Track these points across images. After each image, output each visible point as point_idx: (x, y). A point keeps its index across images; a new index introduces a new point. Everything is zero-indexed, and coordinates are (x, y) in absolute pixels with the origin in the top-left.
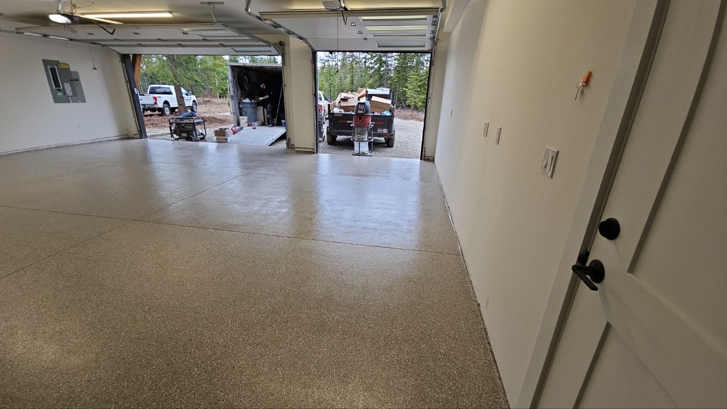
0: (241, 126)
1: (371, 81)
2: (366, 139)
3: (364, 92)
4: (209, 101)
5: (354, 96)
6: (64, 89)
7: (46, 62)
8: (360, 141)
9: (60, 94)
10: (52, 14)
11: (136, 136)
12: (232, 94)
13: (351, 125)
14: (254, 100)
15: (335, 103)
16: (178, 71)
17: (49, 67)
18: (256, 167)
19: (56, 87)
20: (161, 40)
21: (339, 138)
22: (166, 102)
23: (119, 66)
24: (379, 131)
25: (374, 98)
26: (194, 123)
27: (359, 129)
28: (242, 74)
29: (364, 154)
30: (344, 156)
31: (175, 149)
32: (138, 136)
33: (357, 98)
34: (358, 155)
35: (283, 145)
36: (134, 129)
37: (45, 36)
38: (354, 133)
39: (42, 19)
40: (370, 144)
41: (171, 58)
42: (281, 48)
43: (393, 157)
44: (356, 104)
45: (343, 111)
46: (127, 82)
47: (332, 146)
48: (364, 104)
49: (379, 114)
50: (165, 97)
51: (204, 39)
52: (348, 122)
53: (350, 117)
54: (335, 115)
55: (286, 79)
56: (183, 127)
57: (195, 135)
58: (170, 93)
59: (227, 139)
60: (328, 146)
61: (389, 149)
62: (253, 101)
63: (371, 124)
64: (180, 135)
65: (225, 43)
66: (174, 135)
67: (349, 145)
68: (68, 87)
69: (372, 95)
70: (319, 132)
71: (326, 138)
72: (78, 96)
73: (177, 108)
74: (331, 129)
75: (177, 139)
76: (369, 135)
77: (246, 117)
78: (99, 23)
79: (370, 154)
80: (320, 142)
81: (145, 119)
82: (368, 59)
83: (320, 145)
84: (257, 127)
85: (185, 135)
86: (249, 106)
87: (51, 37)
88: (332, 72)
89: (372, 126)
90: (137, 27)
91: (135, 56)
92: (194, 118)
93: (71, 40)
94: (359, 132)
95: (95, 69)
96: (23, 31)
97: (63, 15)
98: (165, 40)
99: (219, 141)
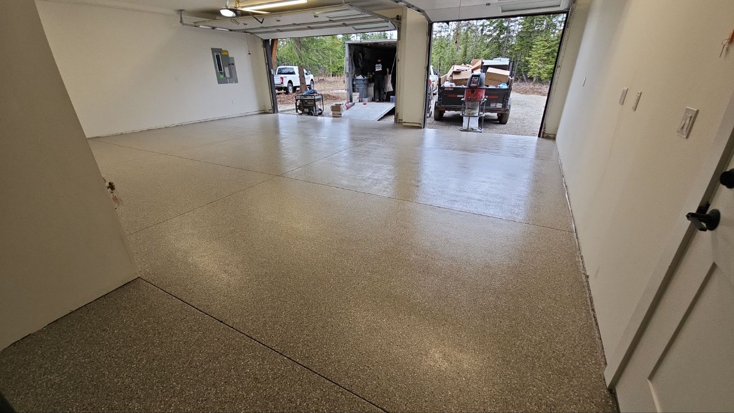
0: (353, 102)
1: (487, 51)
2: (477, 114)
3: (479, 63)
4: (323, 80)
5: (467, 68)
6: (224, 72)
7: (214, 50)
8: (470, 116)
9: (222, 76)
10: (222, 9)
11: (270, 111)
12: (347, 71)
13: (462, 99)
14: (367, 77)
15: (446, 77)
16: (302, 52)
17: (215, 54)
19: (219, 70)
20: (296, 24)
21: (447, 113)
22: (290, 82)
23: (261, 51)
24: (493, 105)
25: (490, 70)
26: (314, 100)
27: (470, 104)
28: (357, 50)
29: (472, 130)
30: (452, 131)
31: (298, 122)
32: (271, 111)
33: (470, 70)
34: (466, 130)
35: (391, 119)
36: (269, 106)
37: (213, 28)
38: (465, 108)
39: (214, 14)
40: (480, 120)
41: (298, 40)
42: (398, 22)
43: (505, 133)
44: (469, 76)
45: (454, 85)
46: (266, 64)
47: (439, 122)
48: (478, 76)
49: (494, 87)
50: (289, 77)
51: (330, 20)
52: (459, 96)
53: (461, 91)
54: (445, 89)
55: (399, 55)
56: (306, 103)
57: (315, 111)
58: (294, 73)
59: (341, 114)
60: (436, 122)
61: (502, 126)
62: (365, 78)
63: (484, 97)
64: (303, 111)
65: (347, 23)
66: (298, 110)
67: (457, 121)
68: (227, 70)
69: (488, 67)
70: (427, 108)
71: (433, 114)
72: (233, 78)
73: (299, 87)
74: (439, 104)
75: (301, 114)
76: (481, 110)
77: (358, 94)
78: (254, 14)
79: (480, 131)
80: (427, 117)
81: (277, 96)
82: (486, 26)
83: (428, 120)
84: (368, 103)
85: (307, 110)
86: (362, 82)
87: (218, 29)
88: (444, 43)
89: (486, 99)
90: (279, 15)
91: (273, 40)
92: (315, 94)
93: (230, 30)
94: (470, 107)
95: (249, 54)
96: (199, 24)
97: (230, 10)
98: (299, 25)
99: (334, 115)
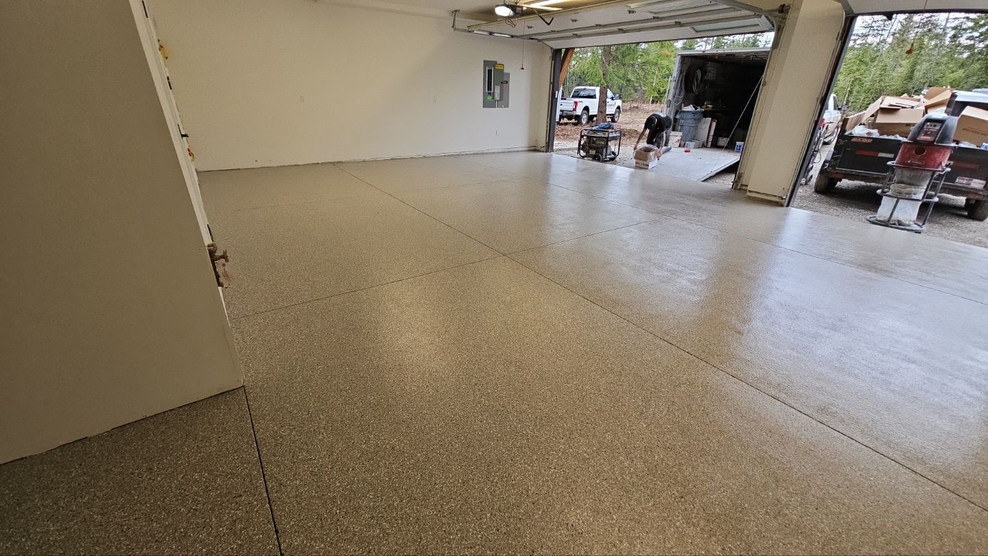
0: (669, 147)
1: (960, 73)
2: (920, 196)
3: (946, 95)
4: (637, 107)
5: (914, 104)
6: (494, 93)
7: (486, 63)
8: (899, 197)
9: (490, 98)
10: (497, 6)
11: (542, 149)
12: (670, 98)
13: (889, 163)
14: (701, 108)
15: (860, 118)
16: (610, 69)
17: (487, 68)
18: (672, 213)
19: (488, 90)
20: (600, 25)
21: (845, 183)
22: (586, 109)
23: (547, 63)
24: (961, 181)
25: (968, 111)
26: (607, 138)
27: (907, 173)
28: (693, 66)
29: (900, 225)
30: (850, 221)
31: (578, 169)
32: (544, 149)
33: (923, 108)
34: (885, 224)
35: (728, 181)
36: (542, 142)
37: (491, 33)
38: (890, 180)
39: (489, 14)
40: (924, 207)
41: (607, 49)
42: (780, 18)
43: (979, 243)
44: (919, 120)
45: (875, 133)
46: (551, 83)
47: (823, 197)
48: (942, 121)
49: (973, 146)
50: (586, 102)
51: (654, 18)
52: (881, 155)
53: (893, 147)
54: (854, 140)
55: (769, 75)
56: (594, 142)
57: (604, 154)
58: (593, 97)
59: (648, 165)
60: (814, 195)
61: (974, 224)
62: (698, 110)
63: (944, 163)
64: (587, 152)
65: (683, 21)
66: (581, 151)
67: (868, 200)
68: (497, 90)
69: (964, 104)
70: (804, 168)
71: (814, 180)
72: (503, 101)
73: (595, 116)
74: (833, 167)
75: (583, 157)
76: (933, 187)
77: (681, 134)
78: (541, 11)
79: (918, 228)
80: (801, 185)
81: (558, 127)
82: (965, 30)
83: (800, 191)
84: (692, 150)
85: (593, 152)
86: (691, 116)
87: (495, 35)
88: (869, 56)
89: (949, 169)
90: (575, 12)
91: (567, 50)
92: (610, 130)
93: (512, 36)
94: (905, 179)
95: (523, 69)
96: (473, 29)
97: (508, 6)
98: (605, 26)
99: (638, 165)
